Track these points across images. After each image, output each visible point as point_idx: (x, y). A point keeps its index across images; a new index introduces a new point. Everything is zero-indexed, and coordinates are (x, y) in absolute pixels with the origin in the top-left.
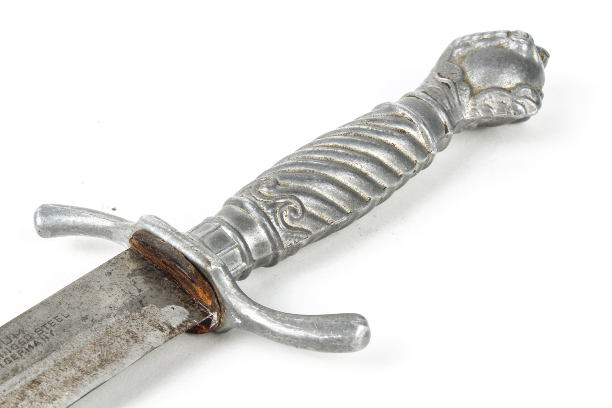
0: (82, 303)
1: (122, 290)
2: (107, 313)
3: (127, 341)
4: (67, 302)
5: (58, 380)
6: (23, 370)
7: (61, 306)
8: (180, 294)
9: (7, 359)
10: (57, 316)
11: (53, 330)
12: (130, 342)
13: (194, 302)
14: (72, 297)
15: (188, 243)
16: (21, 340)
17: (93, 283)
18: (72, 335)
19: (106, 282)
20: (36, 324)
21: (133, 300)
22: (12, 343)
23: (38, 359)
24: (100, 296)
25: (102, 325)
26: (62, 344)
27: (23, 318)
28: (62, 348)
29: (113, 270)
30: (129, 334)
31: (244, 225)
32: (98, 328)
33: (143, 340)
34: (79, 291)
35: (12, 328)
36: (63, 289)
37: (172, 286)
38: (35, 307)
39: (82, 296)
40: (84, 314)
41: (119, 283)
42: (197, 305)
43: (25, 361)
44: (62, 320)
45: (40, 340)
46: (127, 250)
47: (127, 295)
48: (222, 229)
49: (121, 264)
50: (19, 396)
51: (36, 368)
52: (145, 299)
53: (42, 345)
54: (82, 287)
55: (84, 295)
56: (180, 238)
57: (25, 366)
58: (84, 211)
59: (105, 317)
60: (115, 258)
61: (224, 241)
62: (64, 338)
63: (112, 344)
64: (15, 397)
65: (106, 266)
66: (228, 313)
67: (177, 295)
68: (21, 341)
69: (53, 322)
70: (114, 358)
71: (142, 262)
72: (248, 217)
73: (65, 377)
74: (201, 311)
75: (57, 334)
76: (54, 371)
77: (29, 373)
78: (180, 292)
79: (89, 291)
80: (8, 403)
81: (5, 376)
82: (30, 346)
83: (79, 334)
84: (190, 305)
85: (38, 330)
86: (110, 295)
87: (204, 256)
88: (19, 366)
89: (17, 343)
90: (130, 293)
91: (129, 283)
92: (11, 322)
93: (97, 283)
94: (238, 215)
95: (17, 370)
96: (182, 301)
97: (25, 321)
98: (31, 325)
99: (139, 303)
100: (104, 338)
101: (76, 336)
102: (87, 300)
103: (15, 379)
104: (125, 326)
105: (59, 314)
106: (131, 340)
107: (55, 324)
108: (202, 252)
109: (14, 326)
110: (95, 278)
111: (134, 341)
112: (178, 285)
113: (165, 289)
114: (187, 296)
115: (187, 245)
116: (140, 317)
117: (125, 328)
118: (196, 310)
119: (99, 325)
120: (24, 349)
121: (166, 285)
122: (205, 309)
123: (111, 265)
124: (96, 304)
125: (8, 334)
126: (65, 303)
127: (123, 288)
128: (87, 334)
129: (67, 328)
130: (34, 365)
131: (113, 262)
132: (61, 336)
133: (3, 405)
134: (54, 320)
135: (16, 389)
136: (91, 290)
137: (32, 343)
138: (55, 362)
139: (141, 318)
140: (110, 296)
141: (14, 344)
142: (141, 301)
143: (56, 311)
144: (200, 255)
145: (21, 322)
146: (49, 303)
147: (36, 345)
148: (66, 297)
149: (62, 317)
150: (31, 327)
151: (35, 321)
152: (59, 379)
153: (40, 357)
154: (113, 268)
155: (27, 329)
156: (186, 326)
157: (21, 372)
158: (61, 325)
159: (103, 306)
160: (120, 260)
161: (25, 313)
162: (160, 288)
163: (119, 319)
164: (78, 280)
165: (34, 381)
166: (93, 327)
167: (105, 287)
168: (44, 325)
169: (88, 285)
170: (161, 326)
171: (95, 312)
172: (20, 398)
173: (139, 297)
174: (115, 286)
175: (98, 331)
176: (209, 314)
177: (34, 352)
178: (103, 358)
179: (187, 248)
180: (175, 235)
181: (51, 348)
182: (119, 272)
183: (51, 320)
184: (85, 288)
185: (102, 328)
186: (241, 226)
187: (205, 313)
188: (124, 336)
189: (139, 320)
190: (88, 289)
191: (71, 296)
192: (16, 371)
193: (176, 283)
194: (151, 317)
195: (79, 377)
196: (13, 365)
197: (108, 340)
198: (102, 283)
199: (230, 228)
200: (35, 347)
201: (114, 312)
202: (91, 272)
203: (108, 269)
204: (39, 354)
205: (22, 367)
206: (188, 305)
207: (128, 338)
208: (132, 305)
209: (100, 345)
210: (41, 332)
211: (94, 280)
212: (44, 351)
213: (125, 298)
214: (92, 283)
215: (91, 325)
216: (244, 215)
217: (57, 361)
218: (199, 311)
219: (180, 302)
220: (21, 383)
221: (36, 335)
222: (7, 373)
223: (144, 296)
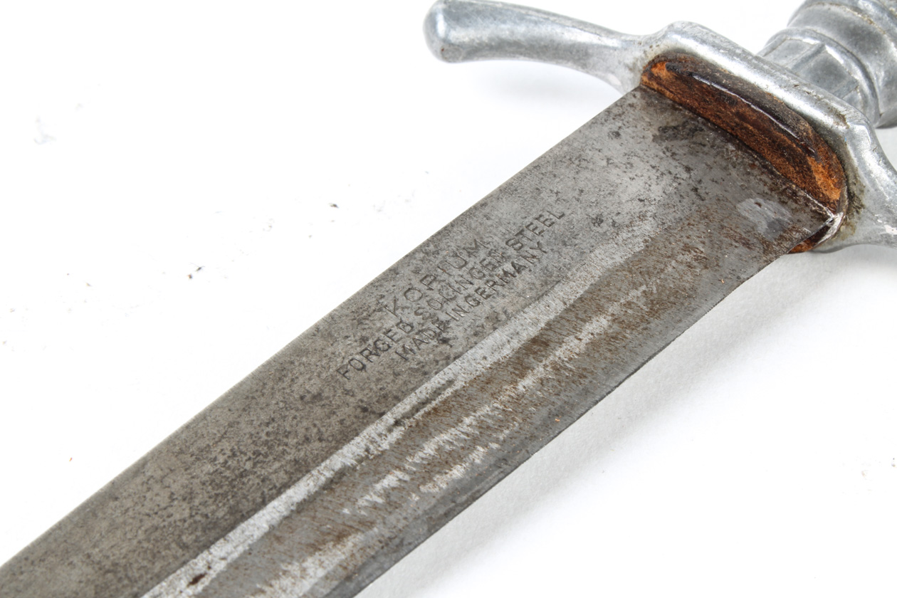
0: (582, 191)
1: (653, 167)
2: (637, 210)
3: (689, 266)
4: (551, 188)
5: (580, 339)
6: (509, 318)
7: (542, 195)
8: (764, 177)
9: (469, 296)
10: (541, 216)
11: (541, 241)
12: (695, 267)
13: (794, 193)
14: (558, 180)
15: (785, 77)
16: (484, 260)
17: (590, 153)
18: (583, 253)
19: (615, 149)
20: (504, 231)
21: (679, 187)
22: (470, 266)
23: (531, 298)
24: (613, 178)
25: (635, 234)
26: (569, 269)
27: (475, 219)
28: (571, 278)
29: (620, 128)
30: (689, 251)
31: (866, 45)
32: (629, 241)
33: (717, 265)
34: (567, 167)
35: (459, 237)
36: (534, 162)
37: (746, 160)
38: (491, 196)
39: (576, 176)
40: (594, 212)
41: (641, 154)
42: (802, 199)
43: (506, 300)
44: (553, 223)
45: (523, 262)
46: (635, 90)
47: (665, 177)
48: (826, 52)
49: (633, 117)
50: (515, 369)
51: (532, 315)
52: (702, 185)
53: (530, 271)
54: (570, 159)
55: (580, 175)
56: (766, 67)
57: (510, 311)
58: (530, 12)
59: (637, 219)
60: (616, 104)
61: (836, 75)
62: (568, 257)
63: (662, 270)
64: (508, 371)
65: (606, 121)
66: (869, 215)
67: (761, 180)
68: (485, 263)
69: (536, 228)
70: (672, 299)
71: (672, 114)
72: (872, 30)
73: (592, 334)
74: (812, 211)
75: (552, 250)
76: (568, 320)
77: (522, 325)
78: (763, 173)
79: (587, 168)
80: (496, 381)
81: (478, 329)
82: (506, 273)
83: (597, 252)
84: (790, 198)
85: (512, 241)
86: (631, 176)
87: (827, 104)
88: (499, 310)
89: (479, 266)
90: (670, 173)
91: (661, 154)
92: (452, 225)
93: (597, 152)
94: (852, 26)
95: (497, 318)
96: (771, 190)
97: (481, 224)
98: (494, 231)
99: (693, 193)
100: (644, 260)
101: (592, 255)
102: (590, 186)
103: (499, 336)
104: (678, 236)
105: (543, 210)
106: (695, 263)
107: (543, 231)
108: (821, 96)
109: (461, 232)
110: (591, 143)
111: (702, 266)
112: (756, 159)
113: (734, 167)
114: (779, 181)
115: (785, 81)
116: (701, 219)
117: (680, 241)
118: (802, 208)
119: (630, 235)
120: (496, 279)
121: (735, 159)
122: (818, 206)
123: (614, 119)
124: (610, 194)
125: (455, 249)
126: (548, 191)
127: (654, 164)
128: (611, 250)
129: (569, 239)
130: (526, 310)
131: (616, 111)
132: (563, 254)
133: (489, 386)
134: (536, 222)
135: (505, 354)
136: (591, 166)
137: (508, 267)
138: (565, 304)
139: (703, 221)
140: (632, 179)
141: (473, 268)
142: (696, 190)
143: (536, 204)
144: (818, 103)
145: (473, 226)
146: (516, 190)
147: (519, 272)
148: (545, 179)
149: (551, 216)
150: (495, 235)
151: (501, 224)
152: (580, 337)
153: (534, 294)
154: (620, 124)
155: (490, 240)
156: (791, 239)
157: (505, 323)
158: (553, 232)
159: (625, 198)
160: (629, 108)
161: (475, 207)
162: (724, 164)
163: (664, 223)
164: (557, 146)
165: (534, 341)
166: (620, 238)
167: (616, 161)
168: (521, 232)
169: (580, 155)
170: (744, 239)
171: (614, 209)
172: (517, 372)
173: (691, 182)
174: (636, 158)
175: (630, 246)
176: (829, 217)
177: (520, 282)
178: (652, 298)
179: (788, 87)
180: (754, 61)
181: (551, 276)
182: (634, 132)
183: (532, 224)
184: (577, 162)
185: (637, 240)
186: (860, 48)
187: (820, 214)
188: (681, 256)
189: (700, 226)
190: (584, 164)
191: (555, 176)
192: (496, 321)
193: (752, 155)
194: (722, 220)
195: (618, 334)
196: (485, 308)
197: (653, 263)
198: (609, 154)
199: (843, 50)
200: (517, 274)
201: (650, 208)
202: (580, 131)
203: (610, 126)
204: (531, 289)
205: (505, 312)
206: (784, 198)
207: (688, 260)
208: (681, 196)
209: (640, 273)
210: (519, 245)
211: (590, 147)
212: (538, 283)
213: (664, 183)
214: (588, 151)
215: (615, 234)
216: (862, 27)
217: (568, 303)
218: (807, 210)
219: (769, 192)
220: (512, 344)
221: (511, 252)
222: (478, 323)
223: (699, 178)
